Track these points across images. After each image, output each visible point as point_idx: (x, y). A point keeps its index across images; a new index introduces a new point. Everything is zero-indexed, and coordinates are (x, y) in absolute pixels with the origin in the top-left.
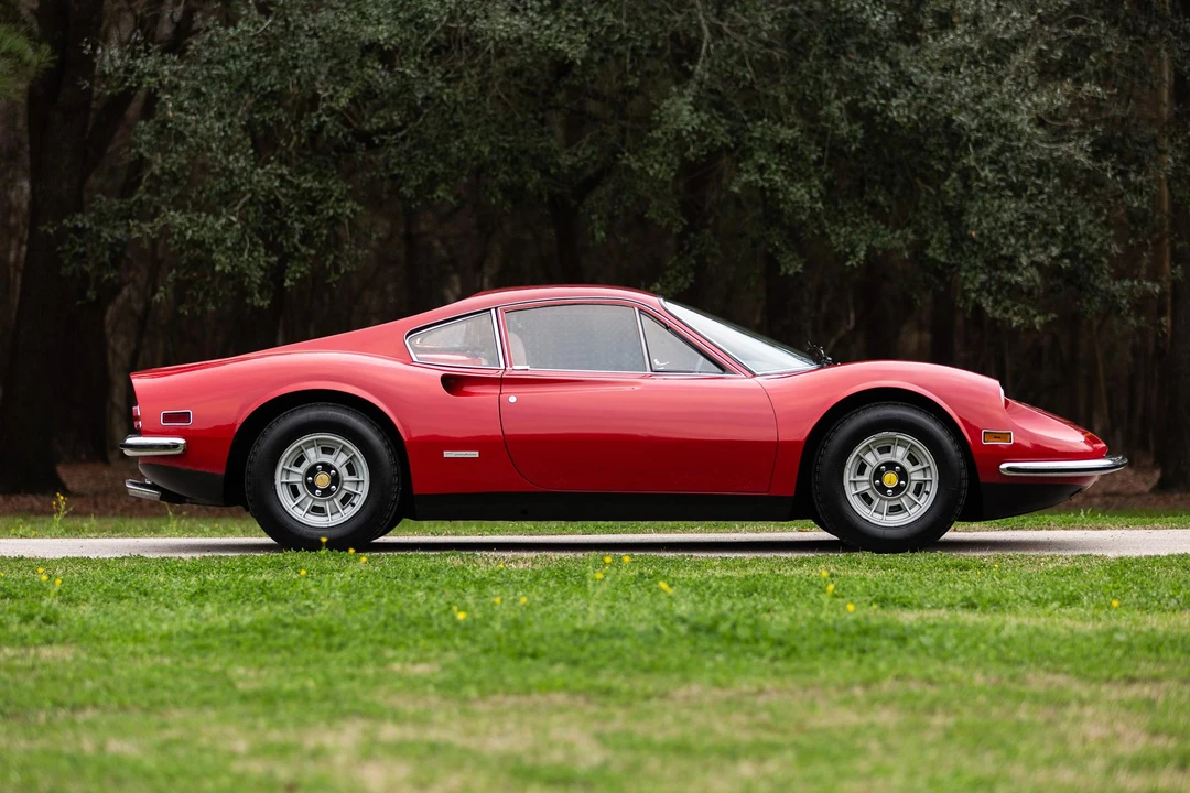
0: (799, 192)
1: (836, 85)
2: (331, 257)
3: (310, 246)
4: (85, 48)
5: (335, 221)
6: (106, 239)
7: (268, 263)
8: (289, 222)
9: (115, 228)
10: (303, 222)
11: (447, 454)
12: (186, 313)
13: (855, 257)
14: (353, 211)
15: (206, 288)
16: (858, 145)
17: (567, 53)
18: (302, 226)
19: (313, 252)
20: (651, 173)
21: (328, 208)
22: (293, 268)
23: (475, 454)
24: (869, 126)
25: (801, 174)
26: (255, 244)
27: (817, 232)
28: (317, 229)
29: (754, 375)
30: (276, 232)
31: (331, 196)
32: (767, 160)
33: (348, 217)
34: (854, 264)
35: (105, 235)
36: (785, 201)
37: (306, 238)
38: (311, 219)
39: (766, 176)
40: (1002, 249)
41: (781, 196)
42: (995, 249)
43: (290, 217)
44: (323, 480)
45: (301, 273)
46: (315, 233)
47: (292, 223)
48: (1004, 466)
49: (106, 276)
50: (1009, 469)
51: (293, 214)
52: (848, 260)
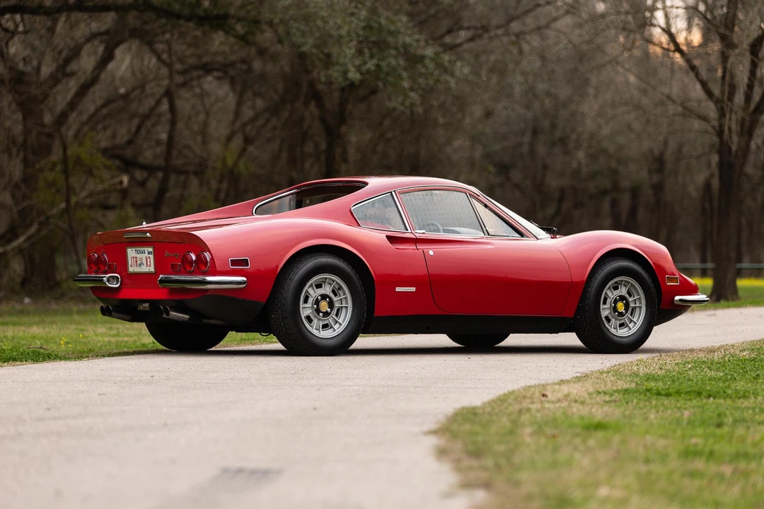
11: (398, 289)
23: (413, 289)
29: (538, 239)
44: (324, 306)
48: (677, 298)
50: (681, 300)
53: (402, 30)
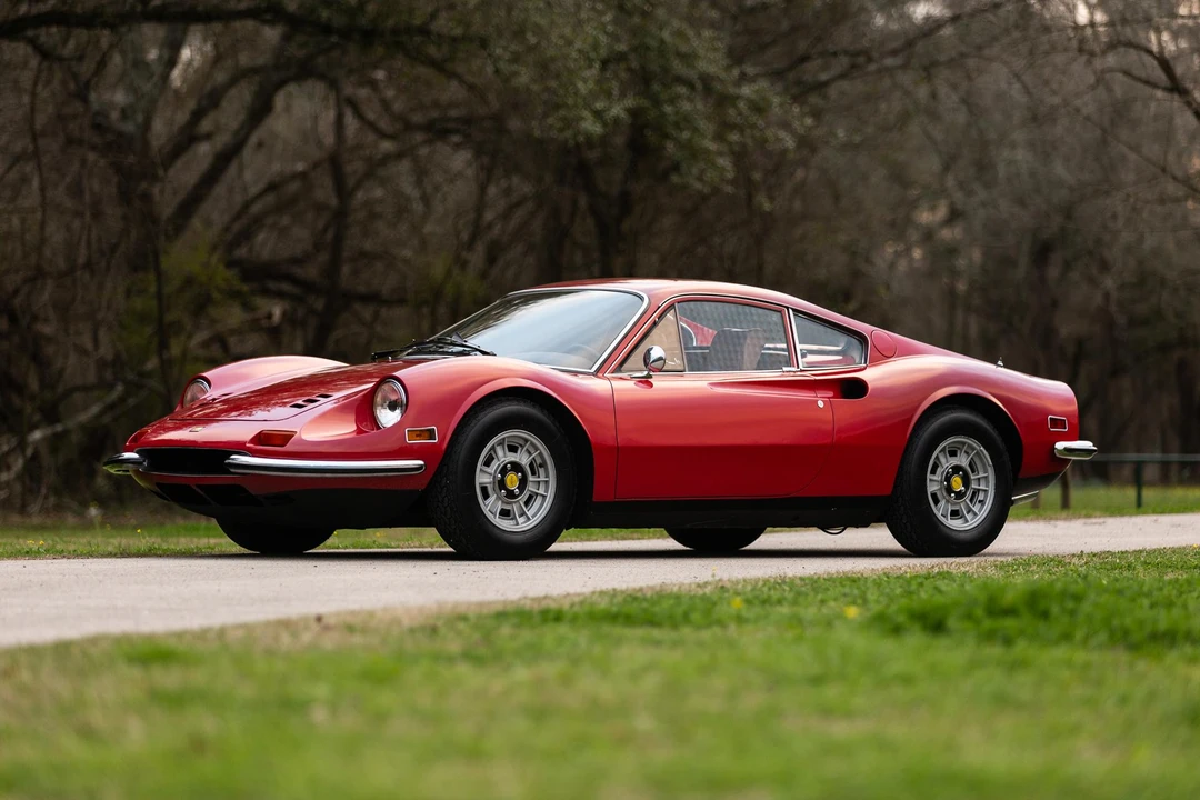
53: (701, 52)
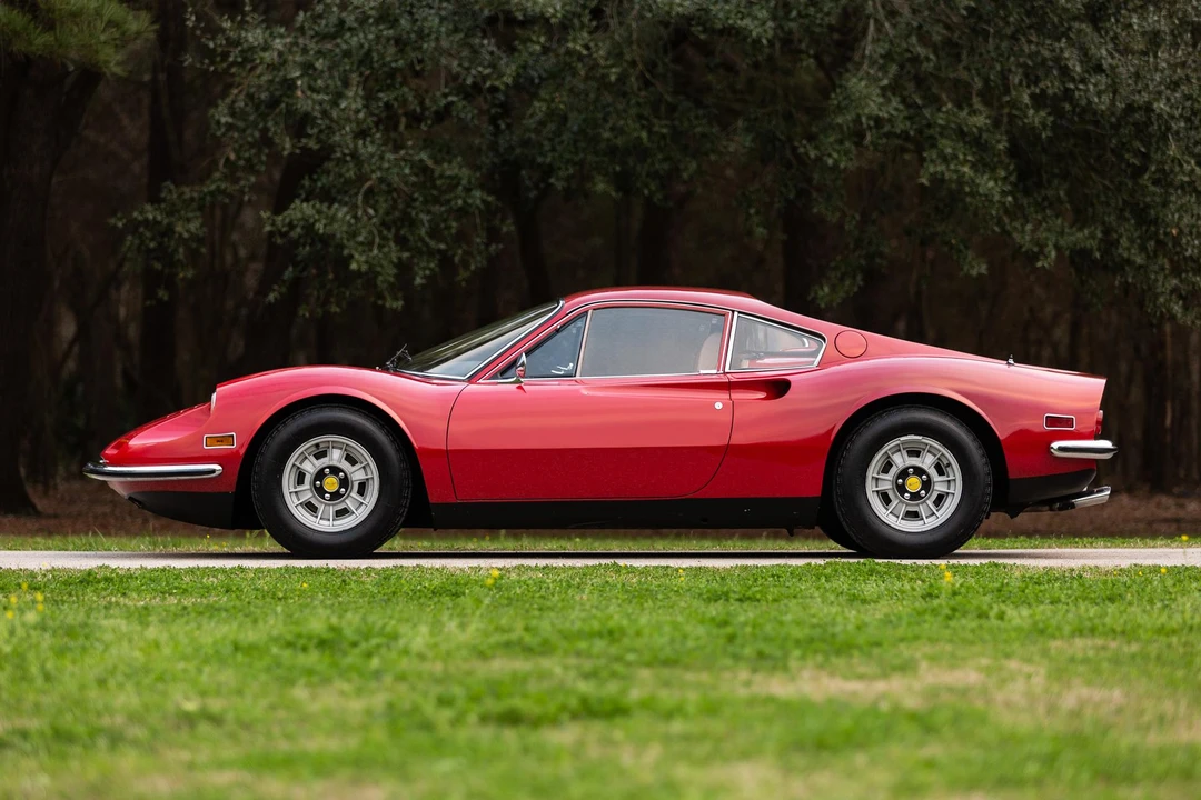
0: (987, 184)
1: (1020, 70)
2: (460, 252)
3: (441, 239)
4: (189, 19)
5: (463, 212)
6: (181, 235)
7: (400, 258)
8: (413, 214)
9: (188, 220)
10: (429, 212)
12: (307, 315)
13: (1046, 257)
14: (483, 201)
15: (328, 286)
16: (1049, 134)
17: (751, 31)
18: (428, 217)
19: (442, 246)
20: (830, 162)
21: (456, 198)
22: (423, 264)
24: (1057, 112)
25: (985, 165)
26: (384, 238)
27: (997, 229)
28: (445, 220)
30: (399, 224)
31: (459, 184)
32: (954, 149)
33: (478, 207)
34: (1046, 265)
35: (179, 228)
36: (973, 194)
37: (435, 233)
38: (437, 209)
39: (952, 167)
40: (1187, 250)
41: (967, 189)
42: (1178, 249)
43: (414, 208)
45: (430, 269)
46: (442, 225)
47: (417, 214)
49: (181, 275)
51: (418, 204)
52: (1038, 260)
